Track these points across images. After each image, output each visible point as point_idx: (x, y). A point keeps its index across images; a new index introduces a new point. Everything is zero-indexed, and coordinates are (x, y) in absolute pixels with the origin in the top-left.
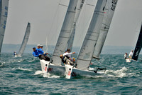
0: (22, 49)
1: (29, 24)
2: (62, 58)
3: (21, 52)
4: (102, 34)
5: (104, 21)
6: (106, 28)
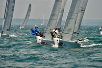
0: (25, 23)
1: (30, 5)
2: (52, 33)
3: (24, 24)
4: (80, 15)
5: (81, 5)
6: (83, 11)
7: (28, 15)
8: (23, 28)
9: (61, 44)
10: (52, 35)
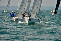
7: (9, 4)
8: (6, 12)
9: (30, 20)
10: (23, 16)
